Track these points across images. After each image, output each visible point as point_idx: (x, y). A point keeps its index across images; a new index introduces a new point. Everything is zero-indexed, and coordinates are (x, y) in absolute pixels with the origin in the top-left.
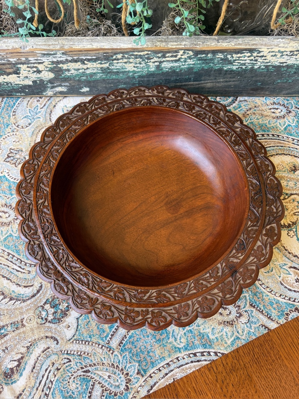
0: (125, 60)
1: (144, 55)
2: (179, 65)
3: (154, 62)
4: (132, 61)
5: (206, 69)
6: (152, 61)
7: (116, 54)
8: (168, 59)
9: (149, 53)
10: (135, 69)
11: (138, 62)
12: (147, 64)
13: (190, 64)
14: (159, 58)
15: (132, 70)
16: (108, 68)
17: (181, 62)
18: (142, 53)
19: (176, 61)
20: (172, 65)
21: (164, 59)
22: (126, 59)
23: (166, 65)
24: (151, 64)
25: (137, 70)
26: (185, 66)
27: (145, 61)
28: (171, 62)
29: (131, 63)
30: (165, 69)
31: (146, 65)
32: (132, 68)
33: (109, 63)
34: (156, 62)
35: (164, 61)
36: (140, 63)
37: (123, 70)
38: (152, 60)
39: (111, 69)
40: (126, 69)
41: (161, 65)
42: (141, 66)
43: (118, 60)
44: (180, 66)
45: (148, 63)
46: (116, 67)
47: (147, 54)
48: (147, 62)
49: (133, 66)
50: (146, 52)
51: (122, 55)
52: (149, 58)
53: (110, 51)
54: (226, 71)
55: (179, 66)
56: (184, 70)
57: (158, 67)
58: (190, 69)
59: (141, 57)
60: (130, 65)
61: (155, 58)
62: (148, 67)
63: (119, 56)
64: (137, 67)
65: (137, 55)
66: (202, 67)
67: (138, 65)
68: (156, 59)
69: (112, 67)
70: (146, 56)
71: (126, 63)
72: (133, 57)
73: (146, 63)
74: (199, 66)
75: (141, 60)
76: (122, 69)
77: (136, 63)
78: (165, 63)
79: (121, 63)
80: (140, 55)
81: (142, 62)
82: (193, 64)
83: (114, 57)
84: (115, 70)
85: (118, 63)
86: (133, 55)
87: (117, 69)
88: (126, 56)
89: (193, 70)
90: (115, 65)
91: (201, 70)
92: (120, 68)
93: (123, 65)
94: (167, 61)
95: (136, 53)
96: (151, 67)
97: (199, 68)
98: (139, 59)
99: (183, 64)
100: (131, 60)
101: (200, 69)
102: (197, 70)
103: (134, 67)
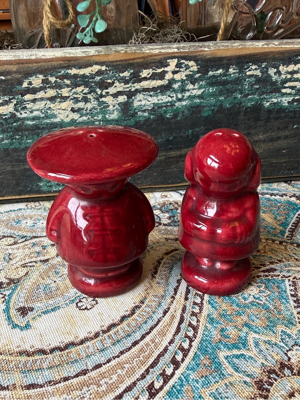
0: (51, 93)
1: (92, 76)
2: (170, 99)
3: (115, 95)
4: (67, 95)
5: (229, 109)
6: (111, 93)
7: (28, 74)
8: (145, 84)
9: (104, 68)
10: (76, 116)
11: (80, 97)
12: (101, 100)
13: (194, 97)
14: (126, 82)
15: (67, 120)
16: (13, 116)
17: (174, 91)
18: (87, 71)
19: (164, 89)
20: (155, 100)
21: (137, 86)
22: (52, 87)
23: (143, 103)
24: (109, 100)
25: (81, 120)
26: (184, 103)
27: (95, 92)
28: (152, 93)
29: (65, 99)
30: (140, 113)
31: (100, 103)
32: (67, 113)
33: (15, 102)
34: (120, 93)
35: (137, 91)
36: (86, 100)
37: (48, 121)
38: (112, 90)
39: (19, 119)
40: (55, 116)
41: (132, 102)
42: (89, 106)
43: (34, 91)
44: (172, 104)
45: (103, 99)
46: (32, 112)
47: (99, 73)
48: (102, 96)
49: (70, 109)
50: (96, 68)
51: (41, 77)
52: (104, 85)
53: (14, 68)
54: (269, 111)
55: (170, 102)
56: (183, 112)
57: (126, 108)
58: (195, 109)
59: (84, 80)
60: (64, 105)
61: (117, 84)
62: (104, 107)
63: (37, 81)
64: (79, 110)
65: (75, 76)
66: (219, 104)
67: (81, 105)
68: (119, 87)
69: (22, 112)
70: (98, 78)
71: (52, 99)
72: (68, 82)
73: (97, 99)
74: (212, 100)
75: (86, 90)
76: (47, 117)
77: (76, 100)
78: (140, 96)
79: (42, 99)
80: (84, 76)
81: (89, 96)
82: (200, 97)
83: (25, 85)
84: (30, 123)
85: (34, 101)
86: (67, 76)
87: (33, 119)
88: (53, 79)
89: (200, 112)
90: (28, 106)
91: (218, 111)
92: (42, 116)
93: (47, 106)
94: (145, 90)
95: (73, 71)
96: (111, 108)
97: (214, 106)
98: (82, 88)
99: (180, 96)
100: (65, 92)
101: (216, 109)
102: (210, 113)
103: (73, 110)
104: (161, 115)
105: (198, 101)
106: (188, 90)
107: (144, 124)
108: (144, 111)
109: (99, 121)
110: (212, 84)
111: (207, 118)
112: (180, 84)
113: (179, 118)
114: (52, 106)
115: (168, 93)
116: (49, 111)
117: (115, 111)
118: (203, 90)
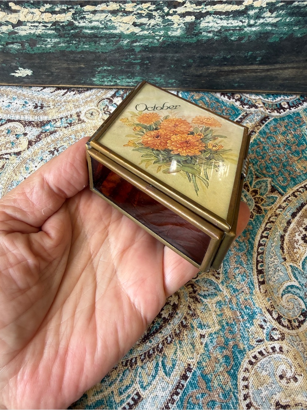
104: (226, 37)
105: (270, 28)
106: (264, 18)
107: (205, 43)
108: (210, 32)
109: (161, 36)
110: (291, 14)
111: (272, 44)
112: (257, 11)
113: (243, 42)
114: (113, 18)
115: (241, 18)
116: (109, 23)
117: (179, 29)
118: (280, 19)
